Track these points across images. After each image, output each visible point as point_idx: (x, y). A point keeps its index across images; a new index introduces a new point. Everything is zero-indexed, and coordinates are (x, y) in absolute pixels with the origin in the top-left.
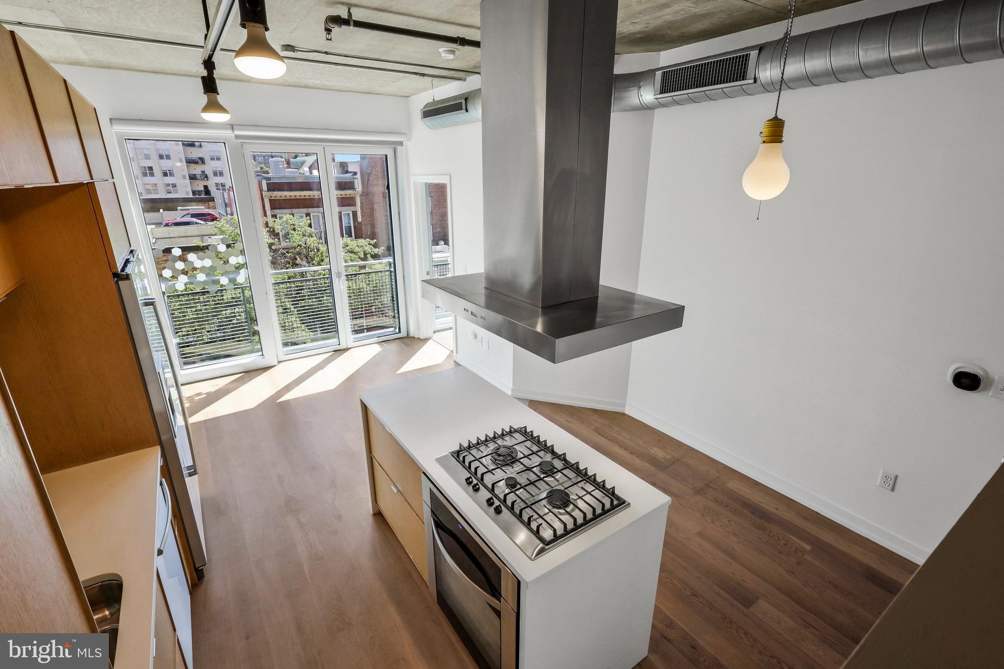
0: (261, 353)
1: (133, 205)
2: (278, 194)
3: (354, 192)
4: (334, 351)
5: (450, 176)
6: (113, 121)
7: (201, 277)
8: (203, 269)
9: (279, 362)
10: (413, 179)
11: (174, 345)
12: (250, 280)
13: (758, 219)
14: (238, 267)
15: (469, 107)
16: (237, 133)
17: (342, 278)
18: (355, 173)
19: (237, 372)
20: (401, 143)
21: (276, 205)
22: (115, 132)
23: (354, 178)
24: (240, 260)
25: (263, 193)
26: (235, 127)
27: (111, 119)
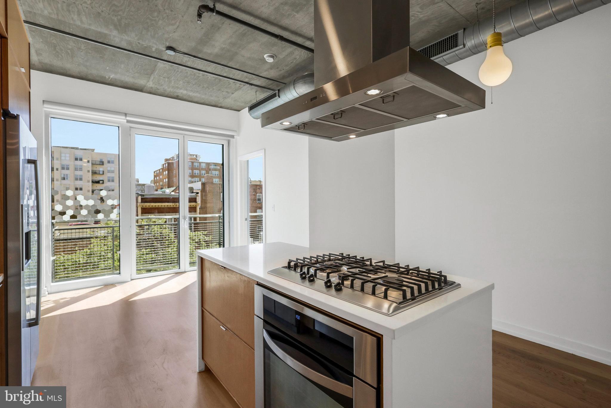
0: (118, 272)
1: (45, 156)
2: (147, 205)
3: (196, 204)
4: (175, 273)
5: (265, 150)
6: (45, 102)
7: (84, 212)
8: (87, 207)
9: (132, 280)
10: (239, 159)
11: (51, 261)
12: (120, 218)
13: (492, 103)
14: (113, 207)
15: (280, 95)
16: (128, 118)
17: (187, 219)
18: (198, 193)
19: (97, 285)
20: (233, 137)
21: (145, 211)
22: (45, 111)
23: (197, 196)
24: (115, 202)
25: (138, 203)
26: (127, 115)
27: (43, 101)
